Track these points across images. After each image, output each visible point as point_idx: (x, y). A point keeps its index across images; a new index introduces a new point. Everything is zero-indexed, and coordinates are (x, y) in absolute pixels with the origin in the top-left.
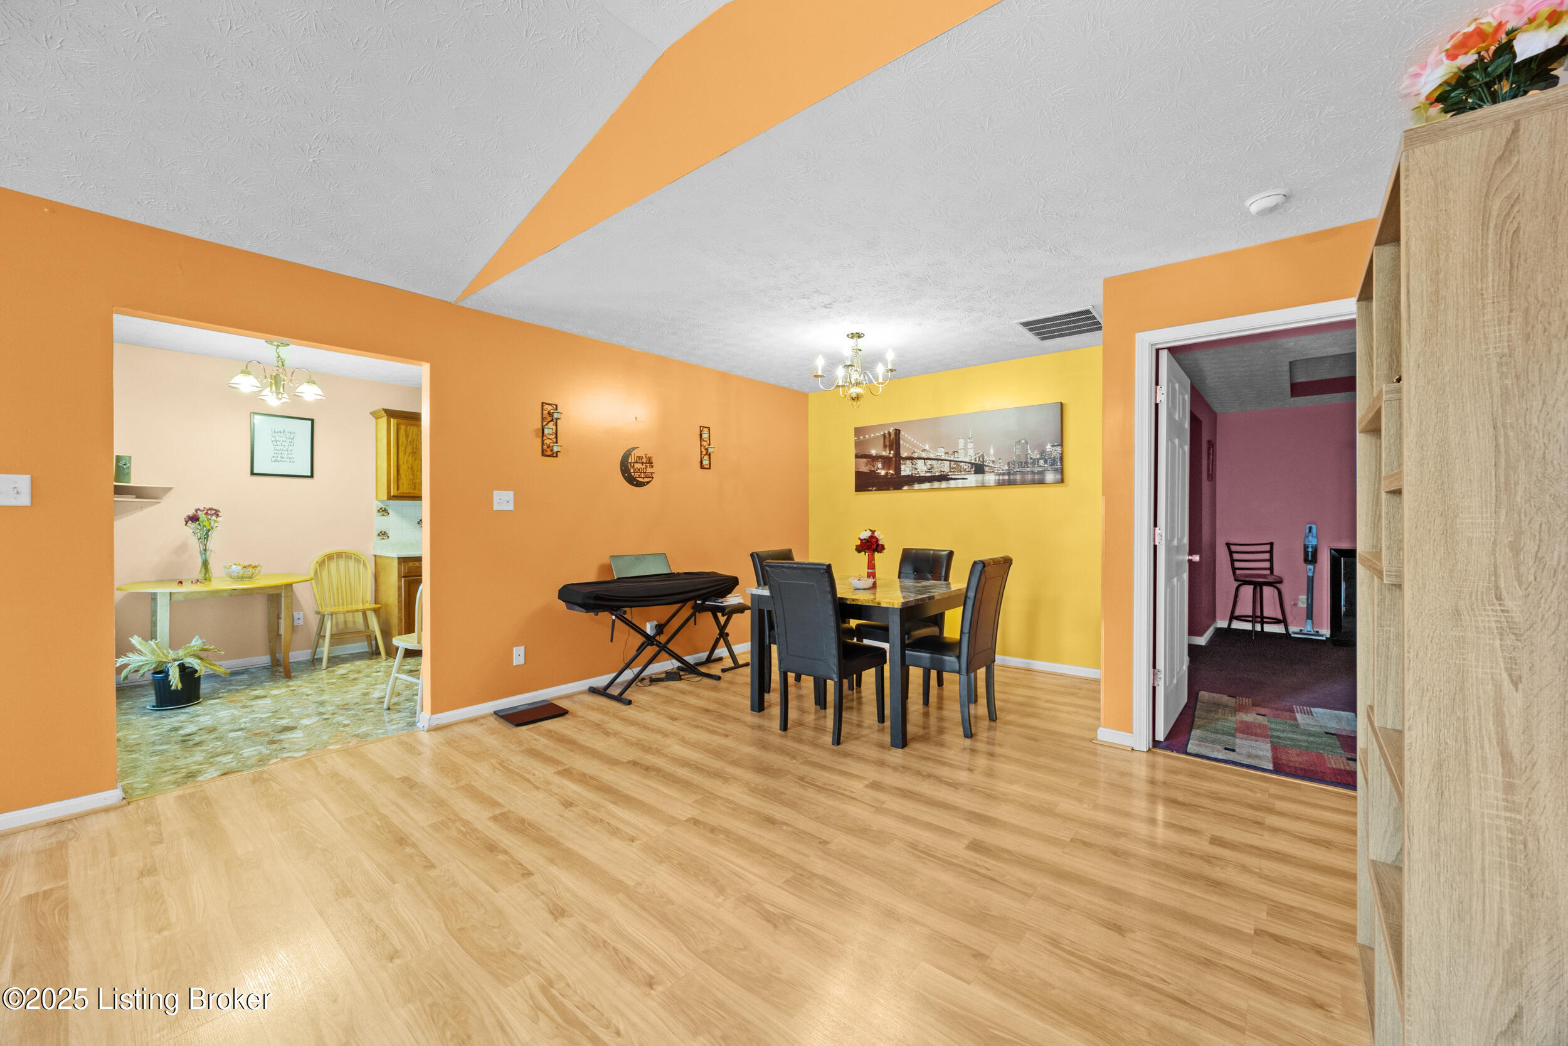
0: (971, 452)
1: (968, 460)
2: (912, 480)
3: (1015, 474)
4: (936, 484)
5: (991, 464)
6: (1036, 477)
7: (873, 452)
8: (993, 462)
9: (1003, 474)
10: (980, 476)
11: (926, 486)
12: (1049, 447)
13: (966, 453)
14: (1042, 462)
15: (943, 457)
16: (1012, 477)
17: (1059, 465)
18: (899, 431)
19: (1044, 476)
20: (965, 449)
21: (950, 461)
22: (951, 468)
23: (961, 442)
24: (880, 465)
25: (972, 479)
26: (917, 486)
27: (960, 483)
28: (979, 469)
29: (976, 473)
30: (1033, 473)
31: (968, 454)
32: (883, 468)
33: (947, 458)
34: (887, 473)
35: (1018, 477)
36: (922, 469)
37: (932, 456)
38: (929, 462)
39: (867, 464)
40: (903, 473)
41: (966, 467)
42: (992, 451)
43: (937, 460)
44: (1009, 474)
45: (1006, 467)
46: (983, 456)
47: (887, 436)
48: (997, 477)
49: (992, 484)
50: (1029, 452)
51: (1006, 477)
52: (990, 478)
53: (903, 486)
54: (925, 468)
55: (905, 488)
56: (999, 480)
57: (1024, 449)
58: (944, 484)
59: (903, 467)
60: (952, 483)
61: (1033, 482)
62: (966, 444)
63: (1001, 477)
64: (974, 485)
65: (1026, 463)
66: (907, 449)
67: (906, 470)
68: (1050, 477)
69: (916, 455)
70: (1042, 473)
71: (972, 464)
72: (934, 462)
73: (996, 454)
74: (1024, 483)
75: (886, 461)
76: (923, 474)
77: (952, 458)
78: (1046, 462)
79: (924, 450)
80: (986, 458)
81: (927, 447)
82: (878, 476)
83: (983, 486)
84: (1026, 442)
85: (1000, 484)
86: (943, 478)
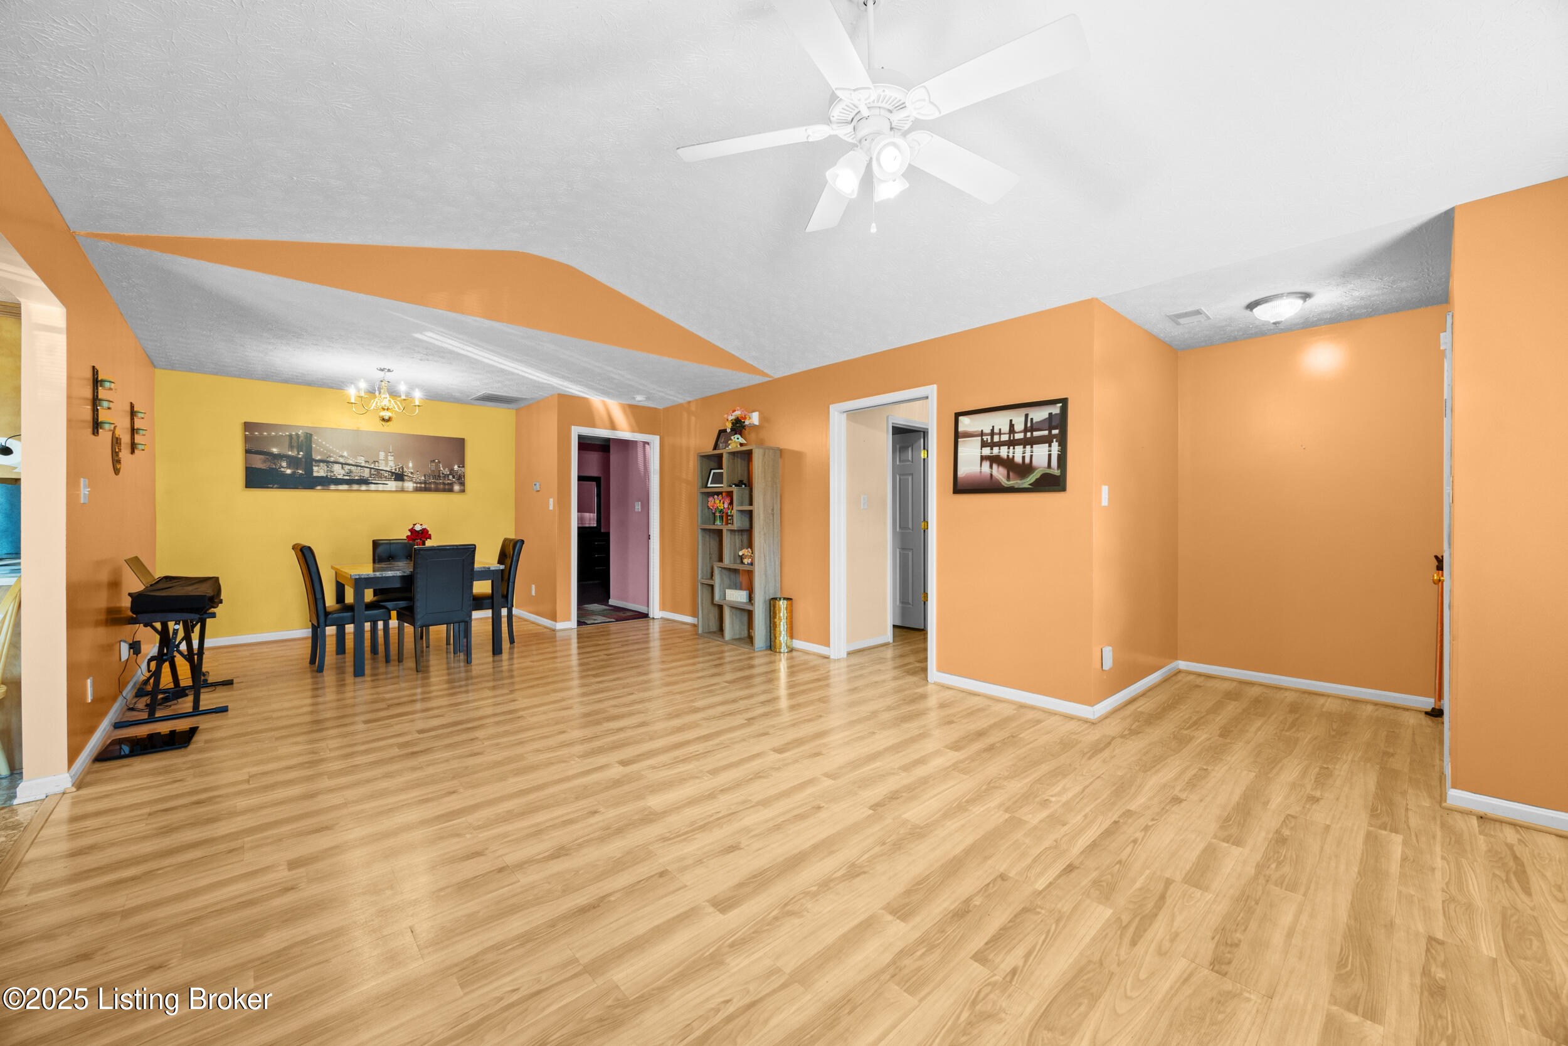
0: (391, 464)
1: (388, 469)
2: (327, 482)
3: (430, 483)
4: (355, 487)
5: (410, 475)
6: (447, 487)
7: (275, 450)
8: (412, 473)
9: (420, 483)
10: (400, 483)
11: (345, 487)
12: (456, 467)
13: (387, 464)
14: (451, 477)
15: (363, 465)
16: (427, 486)
17: (461, 479)
18: (311, 435)
19: (453, 487)
20: (386, 460)
21: (371, 468)
22: (371, 474)
23: (382, 455)
24: (284, 464)
25: (392, 485)
26: (333, 487)
27: (381, 487)
28: (399, 477)
29: (396, 480)
30: (444, 484)
31: (389, 464)
32: (288, 467)
33: (367, 465)
34: (294, 473)
35: (433, 486)
36: (339, 472)
37: (351, 462)
38: (347, 467)
39: (265, 462)
40: (315, 474)
41: (386, 475)
42: (411, 465)
43: (357, 466)
44: (425, 483)
45: (423, 478)
46: (402, 468)
47: (295, 437)
48: (415, 485)
49: (411, 489)
50: (442, 469)
51: (423, 485)
52: (409, 485)
53: (317, 486)
54: (343, 472)
55: (319, 488)
56: (417, 487)
57: (437, 466)
58: (364, 487)
59: (315, 469)
60: (373, 487)
61: (444, 490)
62: (386, 456)
63: (418, 485)
64: (394, 489)
65: (439, 476)
66: (321, 453)
67: (319, 471)
68: (457, 488)
69: (332, 459)
70: (451, 484)
71: (392, 473)
72: (353, 468)
73: (413, 468)
74: (437, 490)
75: (293, 462)
76: (339, 477)
77: (372, 466)
78: (454, 477)
79: (342, 456)
80: (405, 469)
81: (345, 454)
82: (284, 475)
83: (402, 490)
84: (439, 462)
85: (417, 490)
86: (363, 481)
